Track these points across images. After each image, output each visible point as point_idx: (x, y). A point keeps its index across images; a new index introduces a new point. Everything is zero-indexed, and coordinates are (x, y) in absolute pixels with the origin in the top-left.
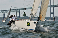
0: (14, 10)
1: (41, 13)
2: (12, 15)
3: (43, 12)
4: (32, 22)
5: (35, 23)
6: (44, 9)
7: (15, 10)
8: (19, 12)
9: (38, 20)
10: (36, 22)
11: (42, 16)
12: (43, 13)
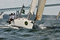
3: (40, 12)
6: (40, 10)
9: (35, 20)
10: (33, 22)
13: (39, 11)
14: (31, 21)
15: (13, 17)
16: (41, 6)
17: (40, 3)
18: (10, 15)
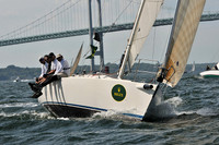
1: (174, 51)
2: (52, 54)
3: (181, 49)
5: (147, 88)
10: (152, 87)
11: (175, 65)
12: (180, 54)
14: (142, 85)
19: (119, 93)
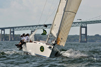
0: (76, 23)
4: (46, 47)
5: (50, 48)
7: (79, 23)
8: (86, 28)
13: (61, 31)
14: (48, 46)
15: (25, 39)
16: (66, 24)
17: (65, 19)
18: (21, 36)
19: (42, 49)
